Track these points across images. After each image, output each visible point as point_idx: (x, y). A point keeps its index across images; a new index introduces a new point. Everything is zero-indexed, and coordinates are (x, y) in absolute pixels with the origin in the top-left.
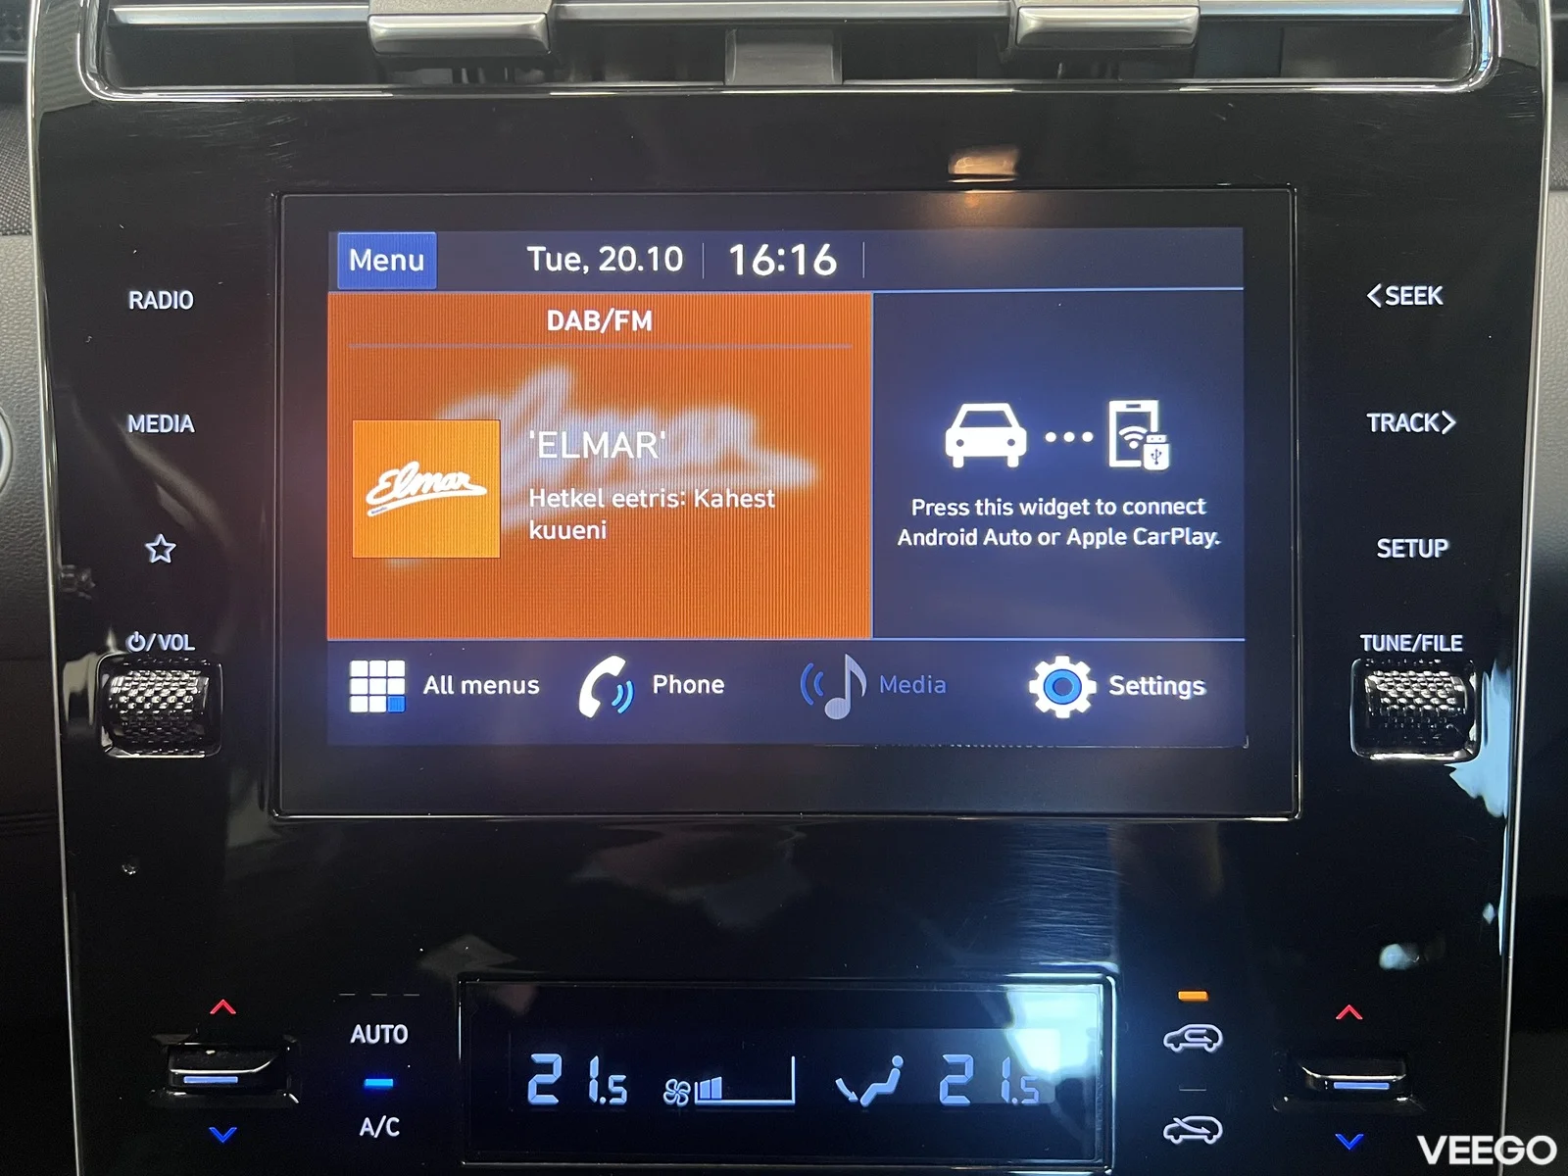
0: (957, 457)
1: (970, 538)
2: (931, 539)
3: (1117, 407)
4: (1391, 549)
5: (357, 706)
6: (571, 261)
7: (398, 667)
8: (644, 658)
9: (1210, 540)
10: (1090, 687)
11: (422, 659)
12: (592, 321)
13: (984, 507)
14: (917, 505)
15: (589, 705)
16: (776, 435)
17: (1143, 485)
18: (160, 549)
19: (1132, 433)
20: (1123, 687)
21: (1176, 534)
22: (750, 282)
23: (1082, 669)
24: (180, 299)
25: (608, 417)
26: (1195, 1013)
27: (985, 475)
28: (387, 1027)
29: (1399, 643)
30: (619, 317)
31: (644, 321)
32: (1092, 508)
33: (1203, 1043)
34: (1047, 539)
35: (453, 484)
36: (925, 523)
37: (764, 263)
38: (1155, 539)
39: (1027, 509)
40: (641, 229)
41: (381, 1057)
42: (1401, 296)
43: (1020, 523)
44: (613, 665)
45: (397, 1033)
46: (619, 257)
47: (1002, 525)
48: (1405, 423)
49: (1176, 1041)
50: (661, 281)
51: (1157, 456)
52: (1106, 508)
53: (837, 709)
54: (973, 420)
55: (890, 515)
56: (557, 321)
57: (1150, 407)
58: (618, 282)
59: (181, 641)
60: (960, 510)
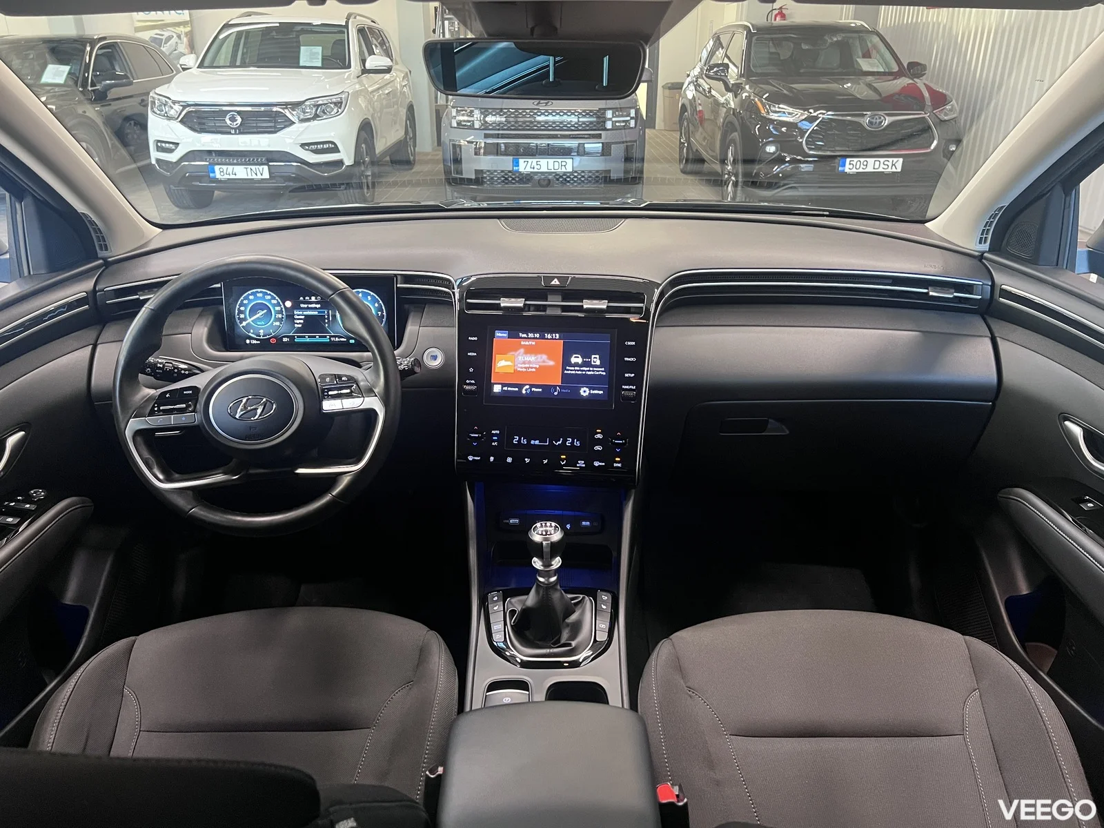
0: (573, 363)
1: (574, 372)
2: (569, 372)
3: (593, 356)
4: (627, 375)
5: (495, 391)
6: (525, 336)
7: (500, 386)
8: (532, 386)
9: (604, 373)
10: (588, 392)
11: (503, 385)
12: (527, 343)
13: (576, 368)
14: (567, 368)
15: (524, 392)
16: (550, 358)
17: (596, 366)
18: (471, 370)
19: (595, 360)
20: (592, 392)
21: (600, 372)
22: (547, 339)
23: (587, 389)
24: (476, 339)
25: (529, 355)
26: (599, 433)
27: (576, 365)
29: (627, 387)
30: (530, 343)
31: (534, 343)
34: (584, 373)
35: (509, 363)
36: (568, 370)
37: (549, 336)
38: (597, 373)
40: (534, 332)
41: (495, 435)
42: (629, 343)
43: (580, 370)
44: (527, 387)
45: (498, 432)
46: (531, 335)
47: (578, 371)
48: (629, 359)
49: (597, 436)
50: (536, 338)
51: (598, 362)
52: (591, 369)
53: (556, 393)
54: (575, 357)
55: (564, 369)
56: (522, 343)
57: (597, 356)
58: (531, 338)
59: (473, 382)
60: (573, 368)
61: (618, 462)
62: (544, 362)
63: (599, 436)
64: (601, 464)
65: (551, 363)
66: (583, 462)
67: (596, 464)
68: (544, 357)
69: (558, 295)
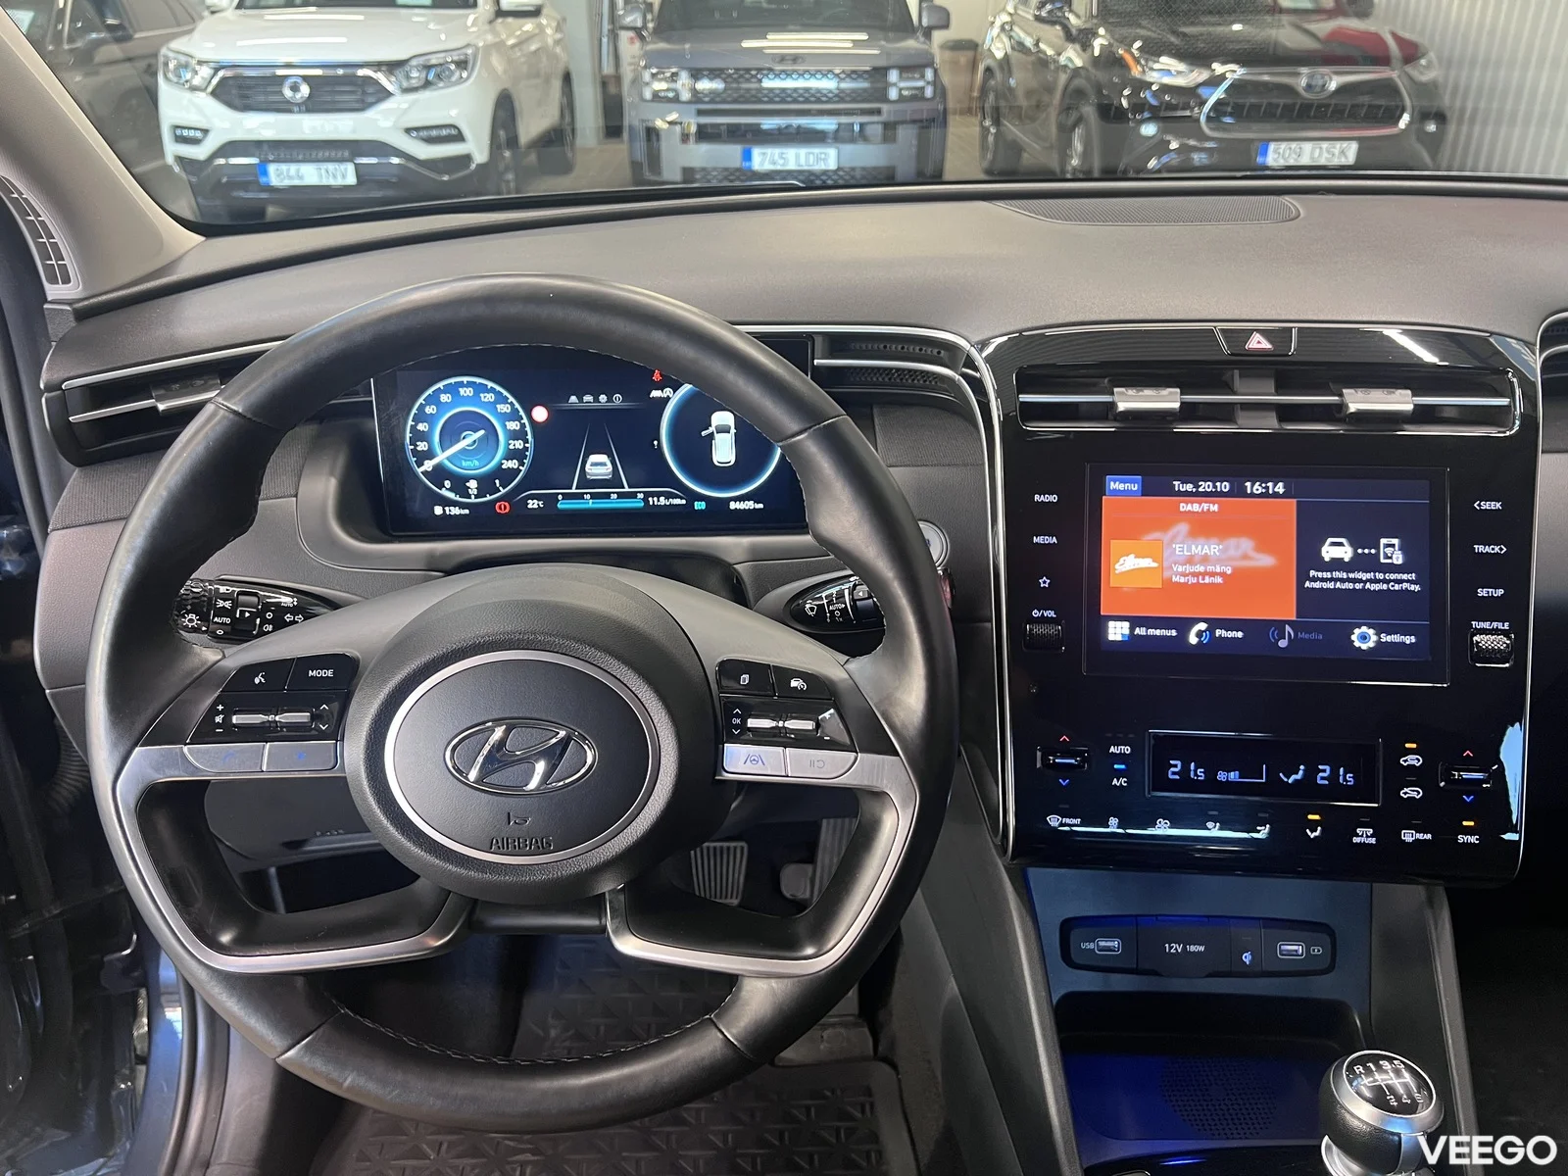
0: (1327, 559)
1: (1331, 585)
2: (1317, 585)
3: (1383, 541)
4: (1483, 592)
5: (1111, 637)
6: (1189, 487)
7: (1126, 625)
8: (1214, 624)
9: (1416, 588)
10: (1374, 638)
11: (1135, 622)
12: (1196, 508)
13: (1337, 574)
14: (1312, 573)
15: (1193, 640)
16: (1262, 547)
17: (1393, 569)
18: (1045, 582)
19: (1389, 550)
20: (1386, 638)
21: (1405, 585)
22: (1252, 495)
23: (1371, 632)
24: (1053, 498)
25: (1202, 540)
26: (1412, 751)
27: (1337, 564)
28: (1123, 747)
29: (1485, 625)
30: (1205, 506)
31: (1215, 508)
32: (1375, 576)
33: (1415, 763)
34: (1358, 586)
35: (1147, 563)
36: (1315, 579)
37: (1258, 488)
38: (1397, 587)
39: (1351, 575)
40: (1213, 477)
41: (1121, 758)
42: (1486, 505)
43: (1349, 580)
44: (1203, 626)
45: (1127, 750)
46: (1206, 486)
47: (1342, 581)
48: (1488, 549)
49: (1405, 761)
50: (1221, 494)
51: (1398, 559)
52: (1380, 576)
53: (1283, 643)
54: (1334, 544)
55: (1303, 576)
56: (1184, 507)
57: (1395, 541)
58: (1206, 494)
59: (1050, 614)
60: (1328, 575)
61: (1469, 831)
62: (1245, 557)
63: (1413, 760)
64: (1420, 836)
65: (1266, 561)
66: (1370, 831)
67: (1408, 836)
68: (1246, 545)
69: (1268, 376)
